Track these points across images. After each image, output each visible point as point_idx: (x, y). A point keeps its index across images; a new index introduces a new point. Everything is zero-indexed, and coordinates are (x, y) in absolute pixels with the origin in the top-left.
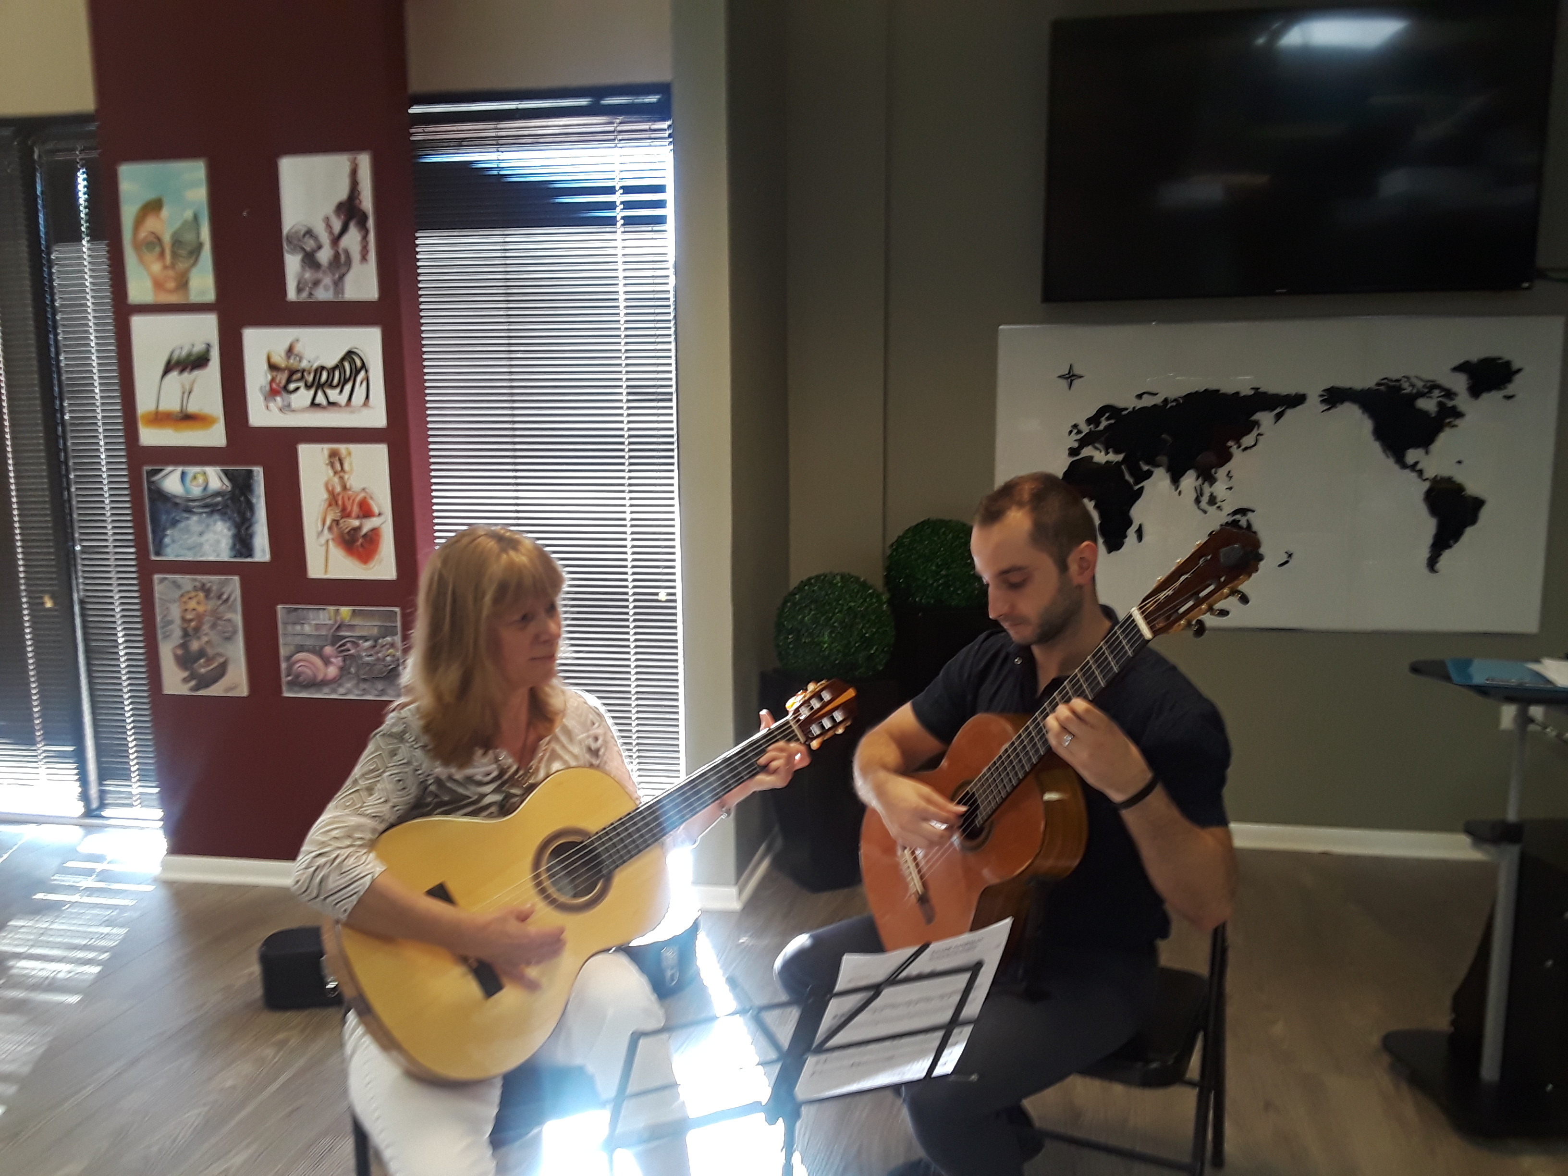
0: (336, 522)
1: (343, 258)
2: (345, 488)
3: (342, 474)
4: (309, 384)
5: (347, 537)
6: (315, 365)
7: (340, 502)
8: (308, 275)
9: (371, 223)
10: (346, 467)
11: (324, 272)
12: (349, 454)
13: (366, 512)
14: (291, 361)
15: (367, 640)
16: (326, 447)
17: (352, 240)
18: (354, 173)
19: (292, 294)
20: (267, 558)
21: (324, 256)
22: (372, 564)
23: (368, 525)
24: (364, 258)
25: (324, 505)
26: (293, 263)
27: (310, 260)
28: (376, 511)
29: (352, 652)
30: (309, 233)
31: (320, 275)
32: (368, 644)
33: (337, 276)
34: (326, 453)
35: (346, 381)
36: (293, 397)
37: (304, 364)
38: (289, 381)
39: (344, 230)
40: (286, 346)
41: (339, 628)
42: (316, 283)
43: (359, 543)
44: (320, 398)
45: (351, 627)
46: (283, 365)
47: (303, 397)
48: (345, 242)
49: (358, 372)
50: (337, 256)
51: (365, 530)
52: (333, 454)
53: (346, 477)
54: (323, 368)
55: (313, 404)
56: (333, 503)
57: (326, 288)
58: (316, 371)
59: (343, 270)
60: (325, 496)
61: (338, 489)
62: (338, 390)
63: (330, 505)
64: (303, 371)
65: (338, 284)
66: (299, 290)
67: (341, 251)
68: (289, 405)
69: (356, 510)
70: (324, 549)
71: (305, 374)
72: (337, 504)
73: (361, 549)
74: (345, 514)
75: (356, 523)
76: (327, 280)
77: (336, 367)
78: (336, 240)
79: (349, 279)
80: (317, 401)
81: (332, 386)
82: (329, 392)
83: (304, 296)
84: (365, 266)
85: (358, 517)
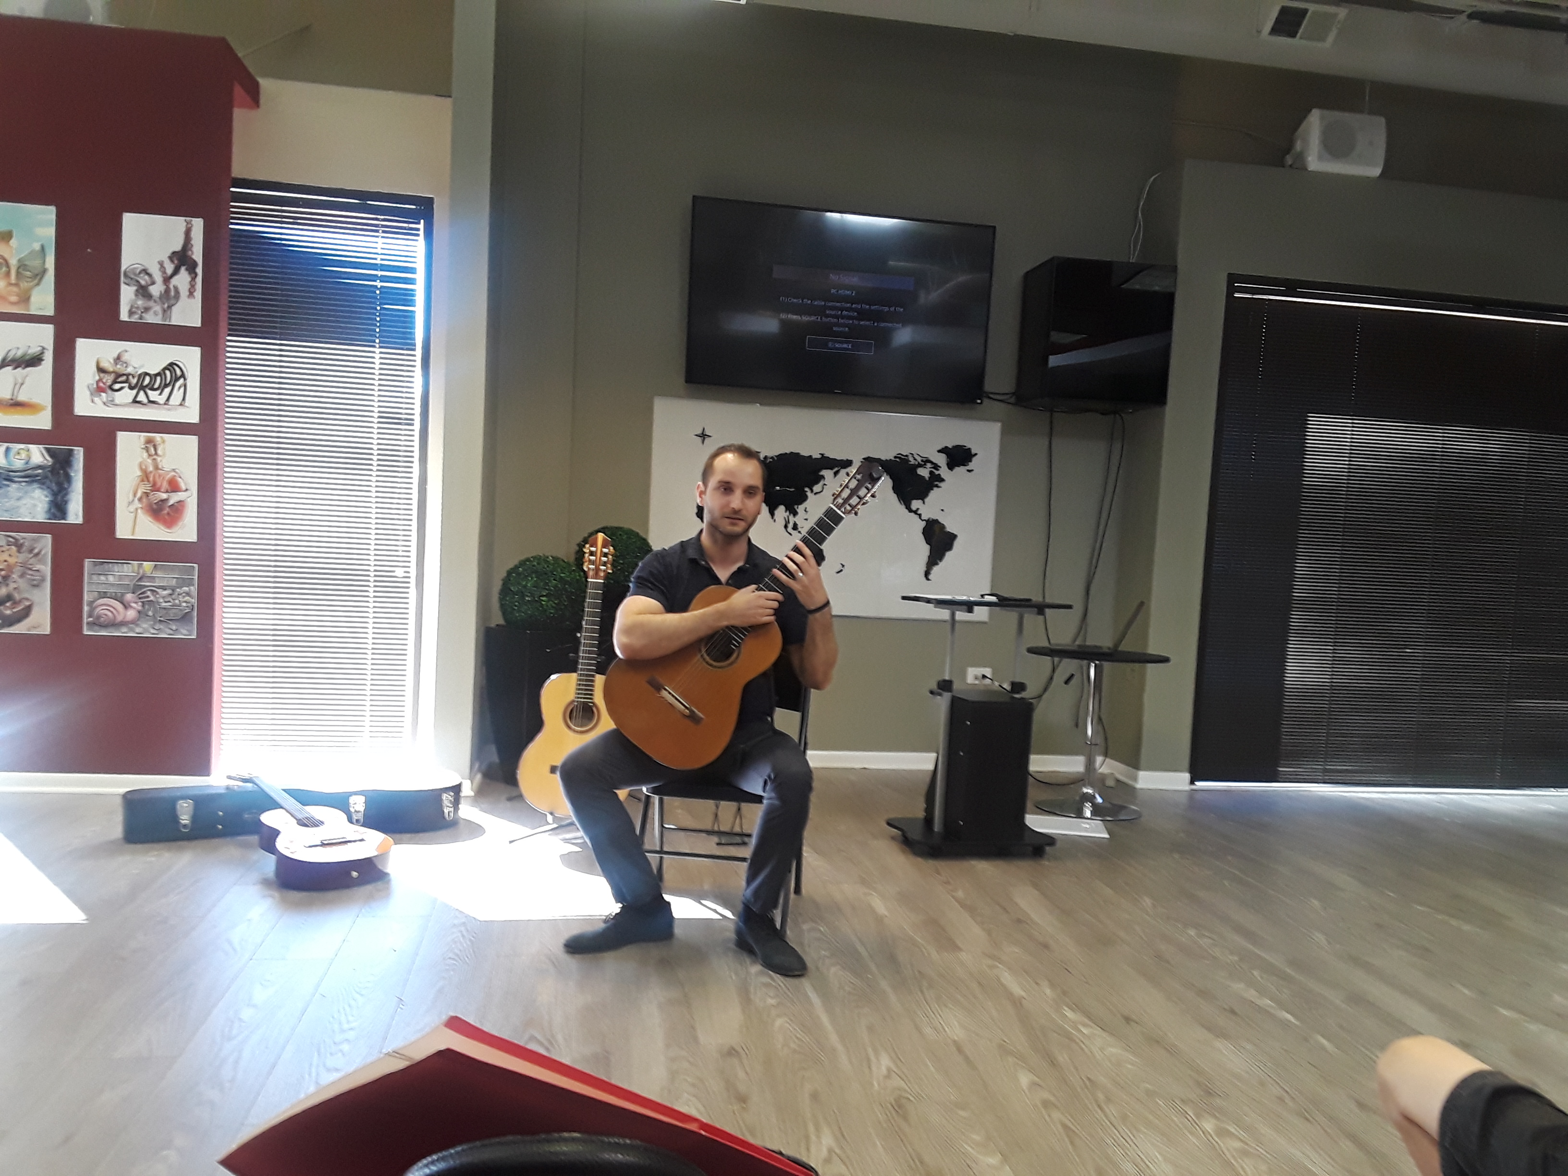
0: (147, 494)
1: (172, 293)
2: (157, 468)
3: (155, 457)
4: (133, 385)
5: (155, 506)
6: (139, 373)
7: (151, 479)
8: (140, 303)
9: (199, 270)
10: (159, 452)
11: (155, 301)
12: (164, 442)
13: (174, 487)
14: (118, 366)
15: (164, 588)
16: (144, 435)
17: (182, 280)
18: (188, 232)
19: (124, 316)
20: (80, 520)
21: (156, 290)
22: (175, 529)
23: (174, 498)
24: (191, 294)
25: (137, 480)
26: (127, 294)
27: (143, 291)
28: (183, 487)
29: (152, 598)
30: (145, 271)
31: (151, 303)
32: (165, 593)
33: (166, 306)
34: (143, 440)
35: (166, 386)
36: (116, 393)
37: (130, 370)
38: (115, 382)
39: (176, 271)
40: (116, 355)
41: (140, 579)
42: (147, 309)
43: (165, 512)
44: (142, 397)
45: (152, 579)
46: (111, 369)
47: (127, 395)
48: (175, 281)
49: (177, 379)
50: (167, 291)
51: (171, 502)
52: (149, 441)
53: (159, 459)
54: (147, 374)
55: (135, 401)
56: (145, 479)
57: (156, 314)
58: (140, 375)
59: (172, 302)
60: (139, 473)
61: (151, 469)
62: (158, 392)
63: (143, 481)
64: (128, 375)
65: (166, 311)
66: (131, 313)
67: (171, 287)
68: (112, 401)
69: (165, 485)
70: (133, 515)
71: (131, 377)
72: (148, 481)
73: (166, 517)
74: (155, 488)
75: (164, 496)
76: (158, 308)
77: (158, 374)
78: (167, 280)
79: (175, 309)
80: (138, 399)
81: (153, 389)
82: (150, 392)
83: (135, 319)
84: (192, 301)
85: (167, 492)
